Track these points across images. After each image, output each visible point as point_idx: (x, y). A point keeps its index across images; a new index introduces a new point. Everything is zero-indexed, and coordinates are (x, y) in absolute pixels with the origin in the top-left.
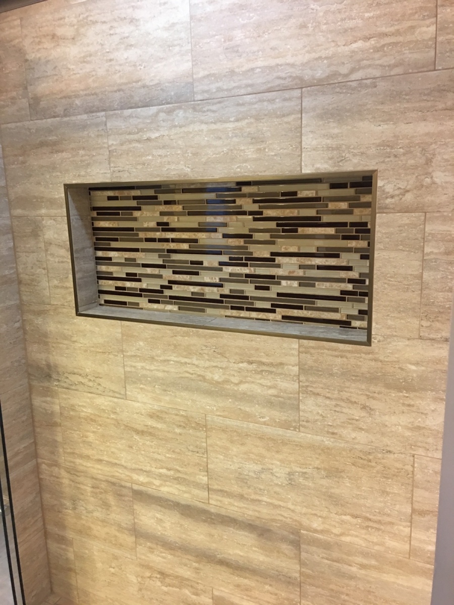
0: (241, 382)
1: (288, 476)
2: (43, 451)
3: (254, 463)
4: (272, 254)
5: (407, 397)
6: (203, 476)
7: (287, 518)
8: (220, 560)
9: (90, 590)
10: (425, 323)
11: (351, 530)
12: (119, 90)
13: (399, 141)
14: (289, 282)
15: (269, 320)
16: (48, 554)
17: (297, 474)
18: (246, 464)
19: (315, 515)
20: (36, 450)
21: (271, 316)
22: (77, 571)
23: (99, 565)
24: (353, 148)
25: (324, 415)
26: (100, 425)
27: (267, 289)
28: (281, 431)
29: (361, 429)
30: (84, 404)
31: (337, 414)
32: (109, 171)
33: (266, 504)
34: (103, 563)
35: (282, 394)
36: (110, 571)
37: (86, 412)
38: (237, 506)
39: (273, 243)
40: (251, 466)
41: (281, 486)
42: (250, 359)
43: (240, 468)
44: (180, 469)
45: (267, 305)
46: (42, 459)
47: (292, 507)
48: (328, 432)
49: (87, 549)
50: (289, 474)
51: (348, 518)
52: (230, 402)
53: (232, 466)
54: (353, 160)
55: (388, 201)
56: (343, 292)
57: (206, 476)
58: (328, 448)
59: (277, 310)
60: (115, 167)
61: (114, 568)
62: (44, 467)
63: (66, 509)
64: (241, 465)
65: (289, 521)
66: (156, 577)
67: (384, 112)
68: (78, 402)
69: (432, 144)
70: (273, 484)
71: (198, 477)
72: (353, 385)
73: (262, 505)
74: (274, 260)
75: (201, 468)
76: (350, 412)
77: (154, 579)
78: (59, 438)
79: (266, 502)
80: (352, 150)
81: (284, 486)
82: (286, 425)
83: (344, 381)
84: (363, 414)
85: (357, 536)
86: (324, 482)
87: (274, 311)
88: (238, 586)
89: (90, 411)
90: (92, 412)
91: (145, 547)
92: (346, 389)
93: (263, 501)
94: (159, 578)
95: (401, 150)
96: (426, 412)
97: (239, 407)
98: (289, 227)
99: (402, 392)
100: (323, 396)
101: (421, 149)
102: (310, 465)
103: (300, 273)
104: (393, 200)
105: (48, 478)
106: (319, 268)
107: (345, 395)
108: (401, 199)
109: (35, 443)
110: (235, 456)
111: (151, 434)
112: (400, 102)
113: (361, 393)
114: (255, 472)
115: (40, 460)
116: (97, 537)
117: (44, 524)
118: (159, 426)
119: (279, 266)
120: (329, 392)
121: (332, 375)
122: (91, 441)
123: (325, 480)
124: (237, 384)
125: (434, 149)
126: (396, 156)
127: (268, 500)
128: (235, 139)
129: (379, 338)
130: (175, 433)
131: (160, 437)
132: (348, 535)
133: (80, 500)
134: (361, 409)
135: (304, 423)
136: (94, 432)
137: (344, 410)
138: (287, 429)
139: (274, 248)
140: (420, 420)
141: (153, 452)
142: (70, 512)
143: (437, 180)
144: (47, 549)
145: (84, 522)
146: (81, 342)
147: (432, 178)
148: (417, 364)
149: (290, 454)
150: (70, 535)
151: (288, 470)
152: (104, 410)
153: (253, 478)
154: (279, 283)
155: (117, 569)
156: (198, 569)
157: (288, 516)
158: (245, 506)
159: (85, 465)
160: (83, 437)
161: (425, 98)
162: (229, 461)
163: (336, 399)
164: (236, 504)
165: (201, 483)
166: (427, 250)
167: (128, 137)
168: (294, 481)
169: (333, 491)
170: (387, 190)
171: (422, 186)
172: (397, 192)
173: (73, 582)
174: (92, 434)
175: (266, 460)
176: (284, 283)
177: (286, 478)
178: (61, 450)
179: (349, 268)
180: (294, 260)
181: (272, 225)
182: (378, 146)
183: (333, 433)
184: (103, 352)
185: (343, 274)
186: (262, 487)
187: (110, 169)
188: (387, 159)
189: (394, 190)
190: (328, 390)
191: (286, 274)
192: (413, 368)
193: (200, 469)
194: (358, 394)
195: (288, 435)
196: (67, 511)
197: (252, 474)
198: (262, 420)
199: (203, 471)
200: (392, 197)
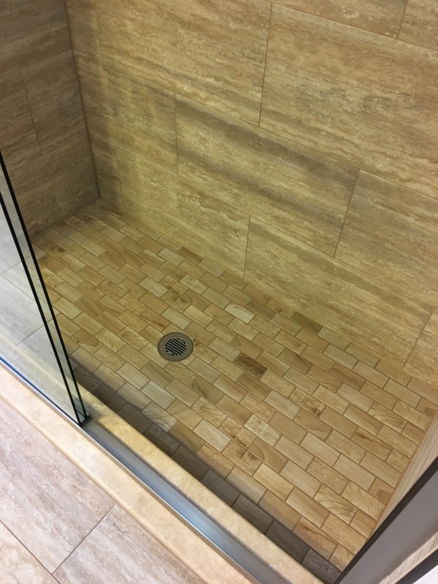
1: (362, 101)
2: (78, 40)
3: (324, 80)
6: (257, 92)
7: (347, 154)
8: (262, 189)
9: (134, 200)
11: (423, 176)
16: (93, 159)
17: (376, 99)
18: (312, 81)
19: (384, 154)
20: (70, 37)
22: (121, 180)
23: (142, 177)
26: (139, 10)
28: (370, 37)
33: (326, 134)
34: (145, 176)
36: (152, 185)
38: (291, 134)
40: (318, 84)
41: (350, 114)
43: (304, 86)
44: (230, 80)
46: (79, 51)
47: (357, 142)
49: (130, 160)
50: (366, 99)
51: (424, 162)
53: (294, 82)
57: (260, 92)
58: (431, 67)
61: (156, 182)
62: (81, 61)
63: (107, 114)
64: (306, 81)
65: (348, 157)
66: (196, 197)
70: (341, 110)
71: (250, 92)
73: (322, 135)
75: (256, 81)
77: (194, 199)
78: (94, 25)
79: (326, 132)
81: (355, 114)
82: (380, 27)
85: (427, 184)
88: (276, 218)
91: (186, 166)
93: (324, 131)
94: (199, 199)
102: (398, 88)
105: (86, 75)
109: (69, 29)
110: (302, 68)
111: (199, 28)
114: (322, 92)
115: (76, 53)
116: (139, 149)
117: (87, 128)
118: (211, 16)
122: (130, 31)
123: (411, 111)
127: (330, 130)
130: (229, 29)
131: (210, 33)
132: (416, 182)
133: (121, 106)
135: (408, 26)
136: (132, 20)
138: (380, 34)
141: (201, 54)
142: (111, 117)
144: (92, 154)
145: (126, 131)
149: (374, 71)
150: (114, 143)
151: (365, 93)
153: (317, 100)
155: (159, 185)
156: (238, 196)
157: (350, 151)
158: (301, 134)
159: (123, 63)
160: (120, 25)
162: (292, 74)
164: (290, 131)
165: (253, 101)
168: (370, 109)
169: (416, 126)
173: (118, 190)
174: (130, 23)
175: (341, 77)
177: (359, 103)
178: (97, 41)
186: (326, 113)
193: (255, 83)
195: (379, 43)
196: (108, 116)
197: (317, 95)
198: (348, 17)
199: (258, 86)
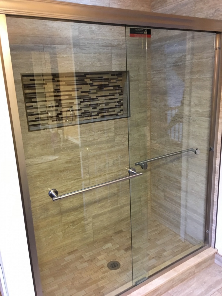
0: (99, 138)
1: (113, 162)
3: (103, 163)
4: (97, 97)
5: (138, 128)
6: (87, 176)
7: (113, 175)
10: (140, 109)
12: (50, 37)
13: (133, 64)
14: (102, 105)
15: (97, 118)
17: (115, 160)
21: (97, 117)
23: (43, 240)
25: (121, 140)
26: (43, 176)
27: (96, 108)
28: (110, 150)
30: (34, 170)
32: (45, 68)
34: (45, 237)
35: (110, 138)
36: (49, 238)
37: (35, 174)
39: (97, 93)
40: (103, 165)
41: (111, 166)
42: (101, 130)
43: (99, 167)
45: (96, 114)
47: (114, 171)
48: (122, 145)
52: (95, 146)
53: (97, 167)
54: (124, 68)
55: (132, 79)
56: (116, 106)
58: (122, 149)
59: (99, 114)
60: (48, 67)
64: (100, 165)
65: (113, 176)
66: (71, 225)
68: (31, 171)
69: (139, 65)
70: (109, 167)
74: (97, 99)
77: (70, 227)
79: (107, 174)
80: (123, 65)
82: (112, 147)
83: (125, 129)
86: (122, 159)
87: (98, 115)
88: (100, 207)
89: (37, 172)
90: (39, 172)
91: (65, 216)
95: (134, 66)
96: (141, 131)
97: (98, 147)
98: (101, 88)
100: (121, 134)
101: (137, 66)
102: (118, 156)
103: (105, 102)
106: (110, 99)
107: (126, 132)
110: (98, 163)
111: (67, 170)
112: (133, 54)
116: (42, 227)
118: (70, 165)
119: (99, 100)
121: (122, 128)
122: (38, 185)
124: (97, 139)
128: (94, 60)
129: (132, 114)
131: (71, 169)
135: (117, 144)
139: (97, 95)
140: (140, 133)
146: (32, 143)
147: (140, 73)
149: (113, 155)
151: (113, 160)
152: (45, 169)
153: (103, 168)
154: (99, 106)
156: (87, 210)
158: (101, 178)
160: (34, 186)
163: (124, 134)
164: (98, 180)
165: (87, 179)
166: (140, 90)
167: (54, 55)
168: (115, 163)
171: (138, 75)
174: (39, 182)
175: (107, 160)
176: (101, 105)
179: (117, 99)
180: (103, 98)
181: (96, 87)
183: (123, 144)
184: (44, 144)
185: (116, 100)
186: (106, 170)
187: (46, 68)
188: (131, 68)
190: (122, 132)
191: (101, 102)
192: (139, 120)
195: (112, 150)
198: (105, 148)
199: (87, 174)
200: (133, 77)
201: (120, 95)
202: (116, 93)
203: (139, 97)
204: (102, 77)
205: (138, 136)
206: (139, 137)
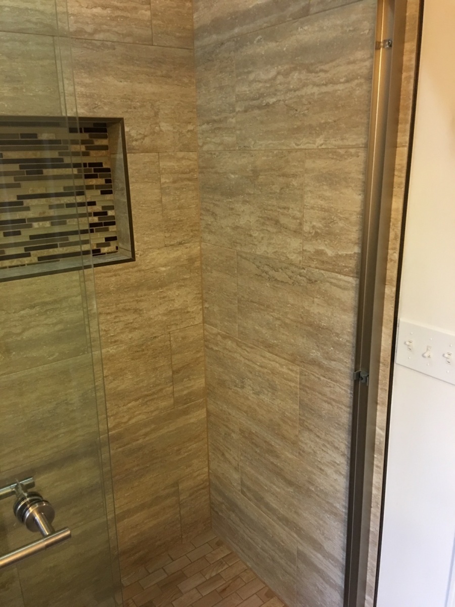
0: (24, 330)
1: (81, 398)
3: (48, 403)
4: (19, 197)
5: (162, 292)
7: (84, 435)
10: (167, 235)
11: (135, 412)
13: (136, 97)
14: (41, 223)
15: (24, 265)
17: (90, 391)
18: (39, 409)
21: (26, 260)
24: (104, 98)
25: (107, 330)
27: (19, 233)
28: (71, 361)
29: (135, 329)
31: (117, 324)
33: (63, 435)
35: (68, 326)
39: (18, 186)
40: (45, 408)
41: (77, 410)
42: (32, 303)
43: (33, 416)
45: (21, 250)
47: (88, 423)
48: (111, 343)
50: (83, 395)
51: (133, 403)
52: (14, 355)
53: (24, 419)
54: (105, 108)
55: (134, 143)
56: (92, 225)
58: (113, 356)
59: (32, 253)
64: (34, 412)
67: (123, 71)
69: (157, 101)
70: (68, 412)
72: (126, 296)
73: (60, 438)
74: (22, 203)
76: (126, 318)
79: (63, 433)
80: (103, 100)
81: (79, 409)
82: (76, 353)
83: (119, 295)
84: (136, 316)
85: (140, 414)
87: (29, 255)
92: (122, 301)
93: (61, 434)
95: (138, 104)
96: (173, 298)
97: (25, 356)
98: (34, 169)
99: (158, 289)
100: (105, 313)
101: (150, 104)
103: (52, 213)
104: (137, 143)
106: (69, 205)
107: (121, 306)
108: (142, 142)
112: (133, 65)
113: (132, 300)
114: (49, 411)
119: (28, 209)
120: (109, 309)
121: (109, 293)
123: (112, 383)
124: (20, 334)
125: (159, 105)
126: (135, 108)
127: (66, 430)
129: (140, 252)
132: (135, 416)
134: (134, 313)
137: (122, 319)
138: (77, 356)
139: (21, 192)
140: (171, 305)
143: (163, 129)
147: (159, 126)
148: (165, 266)
149: (82, 377)
151: (81, 392)
153: (47, 418)
154: (30, 226)
157: (85, 433)
158: (43, 449)
161: (149, 65)
162: (20, 415)
163: (115, 312)
164: (32, 454)
166: (163, 180)
168: (88, 399)
169: (119, 389)
170: (132, 135)
171: (154, 132)
172: (139, 137)
176: (35, 225)
177: (80, 400)
179: (92, 204)
180: (43, 201)
181: (16, 167)
182: (122, 98)
183: (115, 341)
185: (91, 209)
186: (58, 422)
188: (130, 110)
189: (137, 135)
190: (108, 307)
191: (37, 216)
192: (163, 269)
194: (130, 302)
195: (78, 361)
197: (46, 415)
198: (51, 358)
200: (136, 140)
201: (103, 193)
202: (90, 187)
203: (161, 201)
204: (35, 136)
205: (164, 315)
206: (165, 318)
